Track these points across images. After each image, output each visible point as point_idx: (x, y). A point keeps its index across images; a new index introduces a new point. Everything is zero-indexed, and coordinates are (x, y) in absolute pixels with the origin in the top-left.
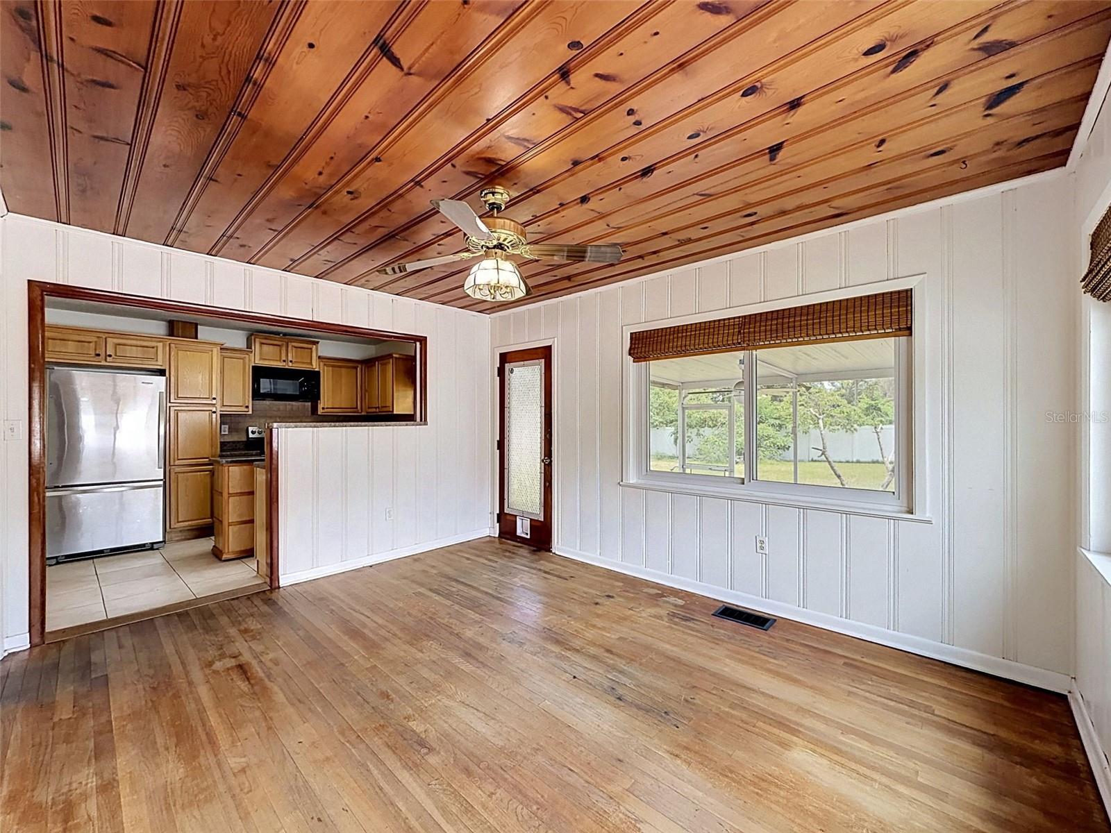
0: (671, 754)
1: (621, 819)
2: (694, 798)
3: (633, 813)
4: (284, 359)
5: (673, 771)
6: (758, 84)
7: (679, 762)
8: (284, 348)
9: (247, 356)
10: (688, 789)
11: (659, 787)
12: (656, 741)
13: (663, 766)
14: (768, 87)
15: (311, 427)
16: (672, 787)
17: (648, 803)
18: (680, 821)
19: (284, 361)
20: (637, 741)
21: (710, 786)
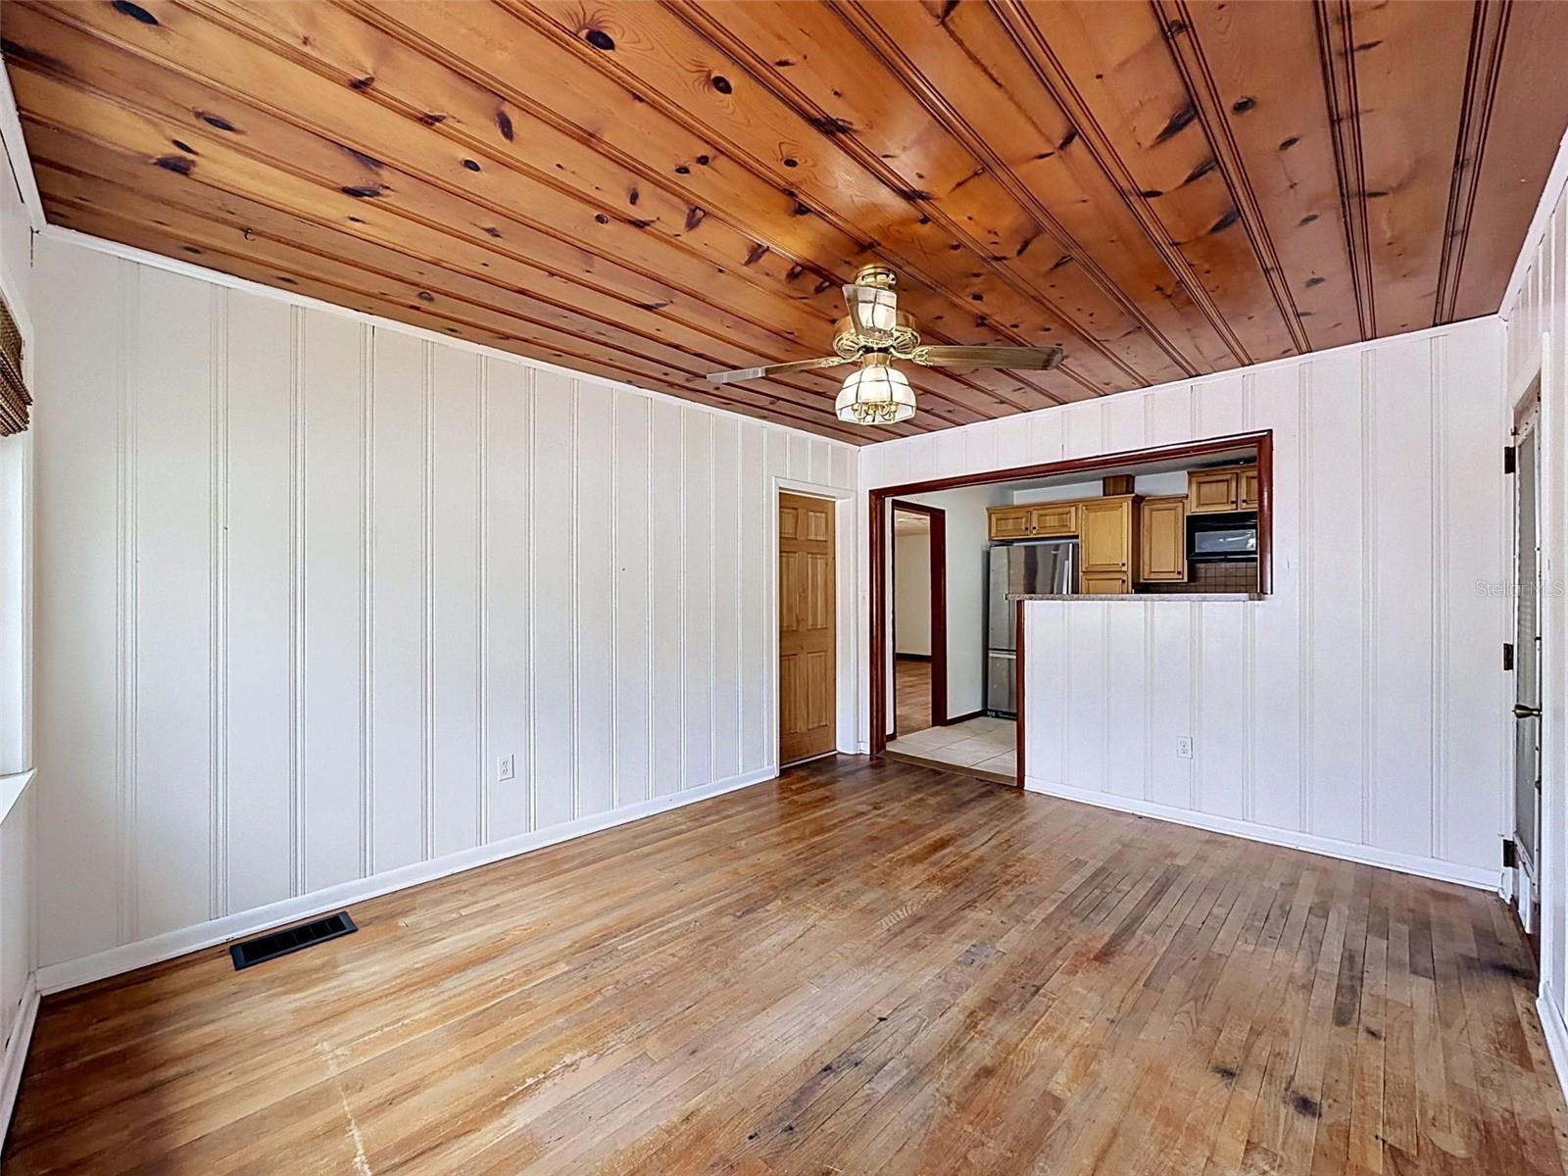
0: (692, 1113)
1: (608, 1042)
2: (607, 1121)
3: (612, 1053)
4: (1234, 499)
5: (661, 1107)
6: (583, 34)
7: (675, 1119)
8: (1234, 484)
9: (1181, 504)
10: (624, 1117)
11: (639, 1086)
12: (722, 1099)
13: (672, 1097)
14: (581, 17)
15: (1101, 600)
16: (634, 1099)
17: (620, 1069)
18: (583, 1096)
19: (1233, 502)
20: (726, 1076)
21: (622, 1147)
